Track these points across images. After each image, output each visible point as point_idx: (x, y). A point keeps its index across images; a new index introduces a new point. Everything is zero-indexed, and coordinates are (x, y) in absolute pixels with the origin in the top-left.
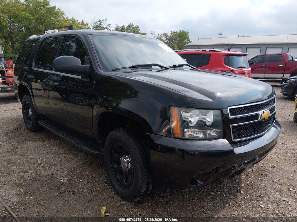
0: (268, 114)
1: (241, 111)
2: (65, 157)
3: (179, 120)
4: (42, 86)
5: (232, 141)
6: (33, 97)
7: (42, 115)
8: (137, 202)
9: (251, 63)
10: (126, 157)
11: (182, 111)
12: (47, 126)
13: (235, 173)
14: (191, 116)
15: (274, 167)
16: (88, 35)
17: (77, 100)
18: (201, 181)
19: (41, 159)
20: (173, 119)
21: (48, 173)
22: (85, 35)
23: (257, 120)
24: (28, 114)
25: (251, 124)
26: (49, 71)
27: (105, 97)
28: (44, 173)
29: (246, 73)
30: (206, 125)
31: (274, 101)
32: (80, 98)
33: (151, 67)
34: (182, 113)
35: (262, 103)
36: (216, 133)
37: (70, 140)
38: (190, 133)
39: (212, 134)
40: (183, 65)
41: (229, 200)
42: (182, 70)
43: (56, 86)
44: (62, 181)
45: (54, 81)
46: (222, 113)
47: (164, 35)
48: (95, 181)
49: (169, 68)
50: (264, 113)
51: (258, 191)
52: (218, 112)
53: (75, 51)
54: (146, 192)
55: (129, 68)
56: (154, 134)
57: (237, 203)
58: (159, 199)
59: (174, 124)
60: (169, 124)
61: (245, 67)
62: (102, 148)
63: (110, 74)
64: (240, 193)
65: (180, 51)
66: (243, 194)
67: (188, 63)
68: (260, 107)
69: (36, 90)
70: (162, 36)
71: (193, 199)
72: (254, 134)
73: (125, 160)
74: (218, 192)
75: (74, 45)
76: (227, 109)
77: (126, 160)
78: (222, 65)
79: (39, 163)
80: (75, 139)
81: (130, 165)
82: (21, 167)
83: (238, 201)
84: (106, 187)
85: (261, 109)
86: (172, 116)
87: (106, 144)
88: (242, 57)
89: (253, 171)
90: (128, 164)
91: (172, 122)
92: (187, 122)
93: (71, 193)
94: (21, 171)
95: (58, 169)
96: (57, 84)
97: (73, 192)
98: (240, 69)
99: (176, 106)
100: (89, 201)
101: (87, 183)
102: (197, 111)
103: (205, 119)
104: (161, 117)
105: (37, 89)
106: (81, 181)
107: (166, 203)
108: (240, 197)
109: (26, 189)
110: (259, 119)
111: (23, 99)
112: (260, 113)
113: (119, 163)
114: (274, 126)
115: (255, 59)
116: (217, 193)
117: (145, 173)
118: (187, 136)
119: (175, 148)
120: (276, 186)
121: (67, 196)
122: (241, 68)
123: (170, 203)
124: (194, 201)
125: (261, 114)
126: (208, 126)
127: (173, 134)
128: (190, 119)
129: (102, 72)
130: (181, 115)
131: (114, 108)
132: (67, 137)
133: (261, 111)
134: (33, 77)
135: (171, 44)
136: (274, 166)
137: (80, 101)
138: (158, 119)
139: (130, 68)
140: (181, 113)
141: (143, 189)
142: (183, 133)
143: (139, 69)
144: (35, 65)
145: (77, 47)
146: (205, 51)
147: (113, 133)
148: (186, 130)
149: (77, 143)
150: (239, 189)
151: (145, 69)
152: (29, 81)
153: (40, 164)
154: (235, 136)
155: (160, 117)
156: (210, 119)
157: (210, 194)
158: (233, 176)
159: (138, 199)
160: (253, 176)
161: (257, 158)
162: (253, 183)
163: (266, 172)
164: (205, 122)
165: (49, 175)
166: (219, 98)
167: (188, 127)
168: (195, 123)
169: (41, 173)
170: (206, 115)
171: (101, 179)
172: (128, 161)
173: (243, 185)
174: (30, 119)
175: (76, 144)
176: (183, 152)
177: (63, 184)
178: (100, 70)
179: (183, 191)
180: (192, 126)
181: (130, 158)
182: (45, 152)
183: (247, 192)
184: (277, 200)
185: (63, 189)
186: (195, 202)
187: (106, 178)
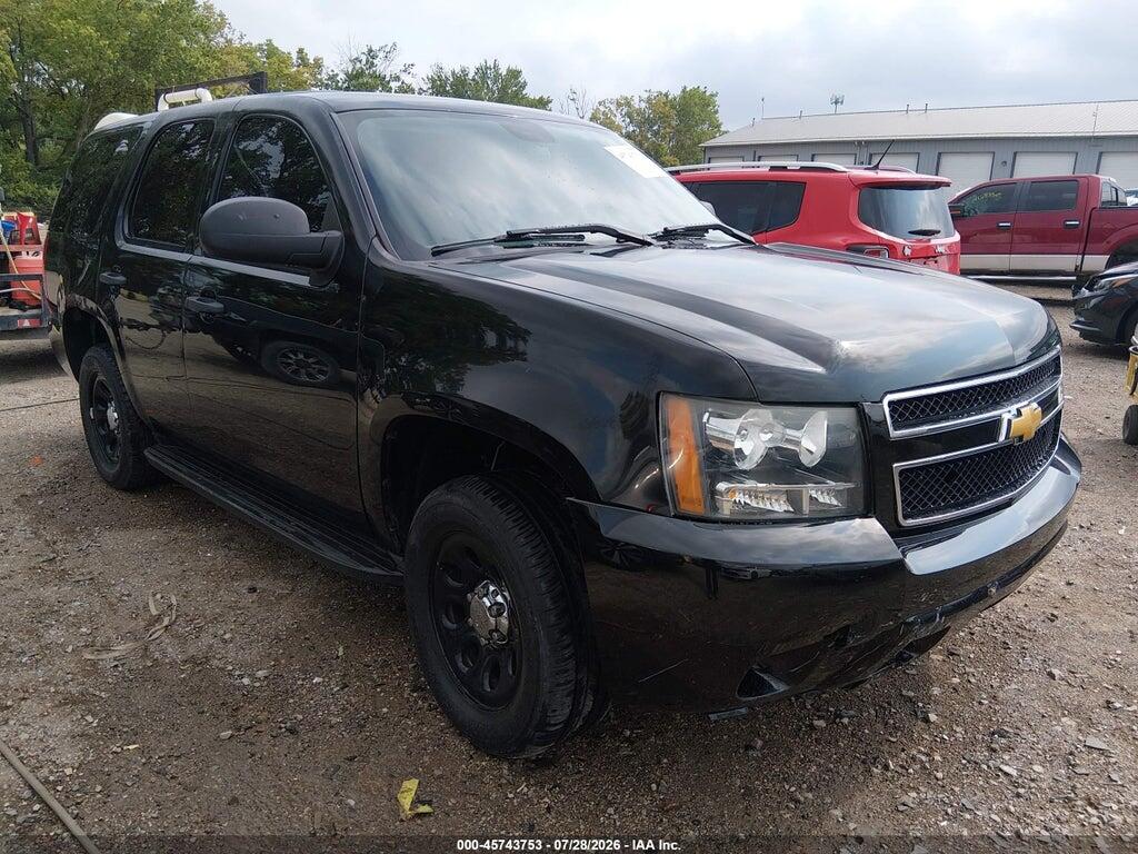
0: (1034, 418)
1: (933, 409)
2: (253, 590)
3: (697, 447)
4: (155, 313)
5: (901, 526)
6: (123, 357)
7: (159, 427)
8: (533, 762)
9: (959, 213)
10: (492, 588)
11: (707, 414)
12: (181, 471)
13: (910, 647)
14: (744, 432)
15: (1053, 618)
16: (334, 115)
17: (290, 364)
18: (780, 679)
19: (159, 596)
20: (674, 444)
21: (192, 651)
22: (322, 115)
23: (995, 440)
24: (104, 421)
25: (971, 457)
26: (184, 257)
27: (404, 360)
28: (173, 652)
29: (942, 254)
30: (800, 465)
31: (1054, 367)
32: (301, 356)
33: (582, 237)
34: (708, 420)
35: (1014, 378)
36: (838, 494)
37: (271, 522)
38: (739, 497)
39: (821, 500)
40: (705, 229)
41: (886, 748)
42: (701, 247)
43: (211, 313)
44: (246, 681)
45: (203, 294)
46: (862, 417)
47: (619, 105)
48: (373, 680)
49: (649, 240)
50: (1020, 416)
51: (995, 712)
52: (846, 415)
53: (277, 176)
54: (568, 723)
55: (497, 241)
56: (599, 501)
57: (914, 758)
58: (618, 748)
59: (676, 462)
60: (657, 460)
61: (939, 232)
62: (395, 553)
63: (422, 267)
64: (926, 720)
65: (686, 171)
66: (937, 727)
67: (723, 221)
68: (1005, 393)
69: (130, 327)
70: (613, 108)
71: (748, 747)
72: (982, 499)
73: (485, 599)
74: (842, 717)
75: (275, 153)
76: (881, 401)
77: (490, 601)
78: (851, 224)
79: (154, 612)
80: (292, 519)
81: (504, 621)
82: (84, 630)
83: (920, 752)
84: (416, 702)
85: (1009, 399)
86: (667, 433)
87: (413, 539)
88: (926, 191)
89: (973, 634)
90: (500, 615)
91: (668, 453)
92: (726, 456)
93: (281, 728)
94: (86, 646)
95: (227, 636)
96: (216, 305)
97: (288, 724)
98: (920, 241)
99: (686, 395)
100: (351, 759)
101: (342, 689)
102: (766, 414)
103: (798, 443)
104: (627, 435)
105: (133, 325)
106: (316, 680)
107: (643, 765)
108: (927, 737)
109: (109, 716)
110: (1002, 438)
111: (83, 366)
112: (1006, 417)
113: (462, 611)
114: (1055, 464)
115: (975, 198)
116: (838, 720)
117: (567, 653)
118: (726, 510)
119: (681, 557)
120: (1061, 690)
121: (266, 738)
122: (921, 237)
123: (659, 762)
124: (750, 753)
125: (1010, 421)
126: (807, 469)
127: (674, 501)
128: (738, 445)
129: (389, 259)
130: (703, 427)
131: (437, 398)
132: (258, 514)
133: (1009, 408)
134: (121, 278)
135: (647, 139)
136: (1052, 615)
137: (303, 371)
138: (615, 443)
139: (502, 241)
140: (705, 420)
141: (557, 713)
142: (713, 498)
143: (532, 246)
144: (126, 232)
145: (285, 160)
146: (784, 168)
147: (436, 496)
148: (722, 486)
149: (296, 534)
150: (921, 705)
151: (558, 245)
152: (103, 293)
153: (158, 619)
154: (908, 505)
155: (620, 433)
156: (816, 444)
157: (812, 727)
158: (901, 659)
159: (540, 750)
160: (972, 656)
161: (994, 591)
162: (973, 680)
163: (1022, 637)
164: (795, 455)
165: (192, 660)
166: (851, 363)
167: (733, 475)
168: (757, 458)
169: (164, 654)
170: (799, 427)
171: (394, 673)
172: (497, 603)
173: (936, 691)
174: (113, 442)
175: (291, 537)
176: (712, 570)
177: (249, 695)
178: (384, 253)
179: (713, 717)
180: (745, 472)
181: (506, 594)
182: (176, 570)
183: (953, 719)
184: (1066, 747)
185: (249, 713)
186: (754, 758)
187: (414, 667)
